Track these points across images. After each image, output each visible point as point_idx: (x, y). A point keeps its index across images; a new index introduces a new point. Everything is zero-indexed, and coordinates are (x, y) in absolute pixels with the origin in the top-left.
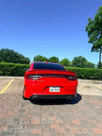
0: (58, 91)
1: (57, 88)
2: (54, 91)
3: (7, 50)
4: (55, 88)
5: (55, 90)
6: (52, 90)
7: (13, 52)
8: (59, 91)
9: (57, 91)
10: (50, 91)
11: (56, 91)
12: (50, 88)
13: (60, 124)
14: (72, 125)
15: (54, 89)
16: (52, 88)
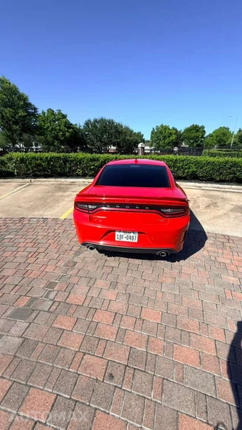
0: (134, 241)
1: (132, 234)
2: (124, 240)
3: (102, 121)
4: (128, 234)
5: (127, 238)
6: (122, 237)
7: (113, 123)
8: (136, 241)
9: (131, 241)
10: (116, 239)
11: (129, 240)
12: (117, 233)
13: (116, 313)
14: (137, 322)
15: (125, 235)
16: (122, 234)
